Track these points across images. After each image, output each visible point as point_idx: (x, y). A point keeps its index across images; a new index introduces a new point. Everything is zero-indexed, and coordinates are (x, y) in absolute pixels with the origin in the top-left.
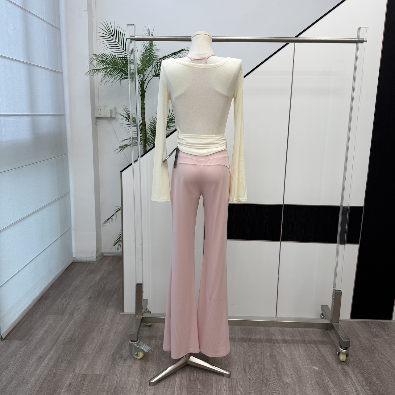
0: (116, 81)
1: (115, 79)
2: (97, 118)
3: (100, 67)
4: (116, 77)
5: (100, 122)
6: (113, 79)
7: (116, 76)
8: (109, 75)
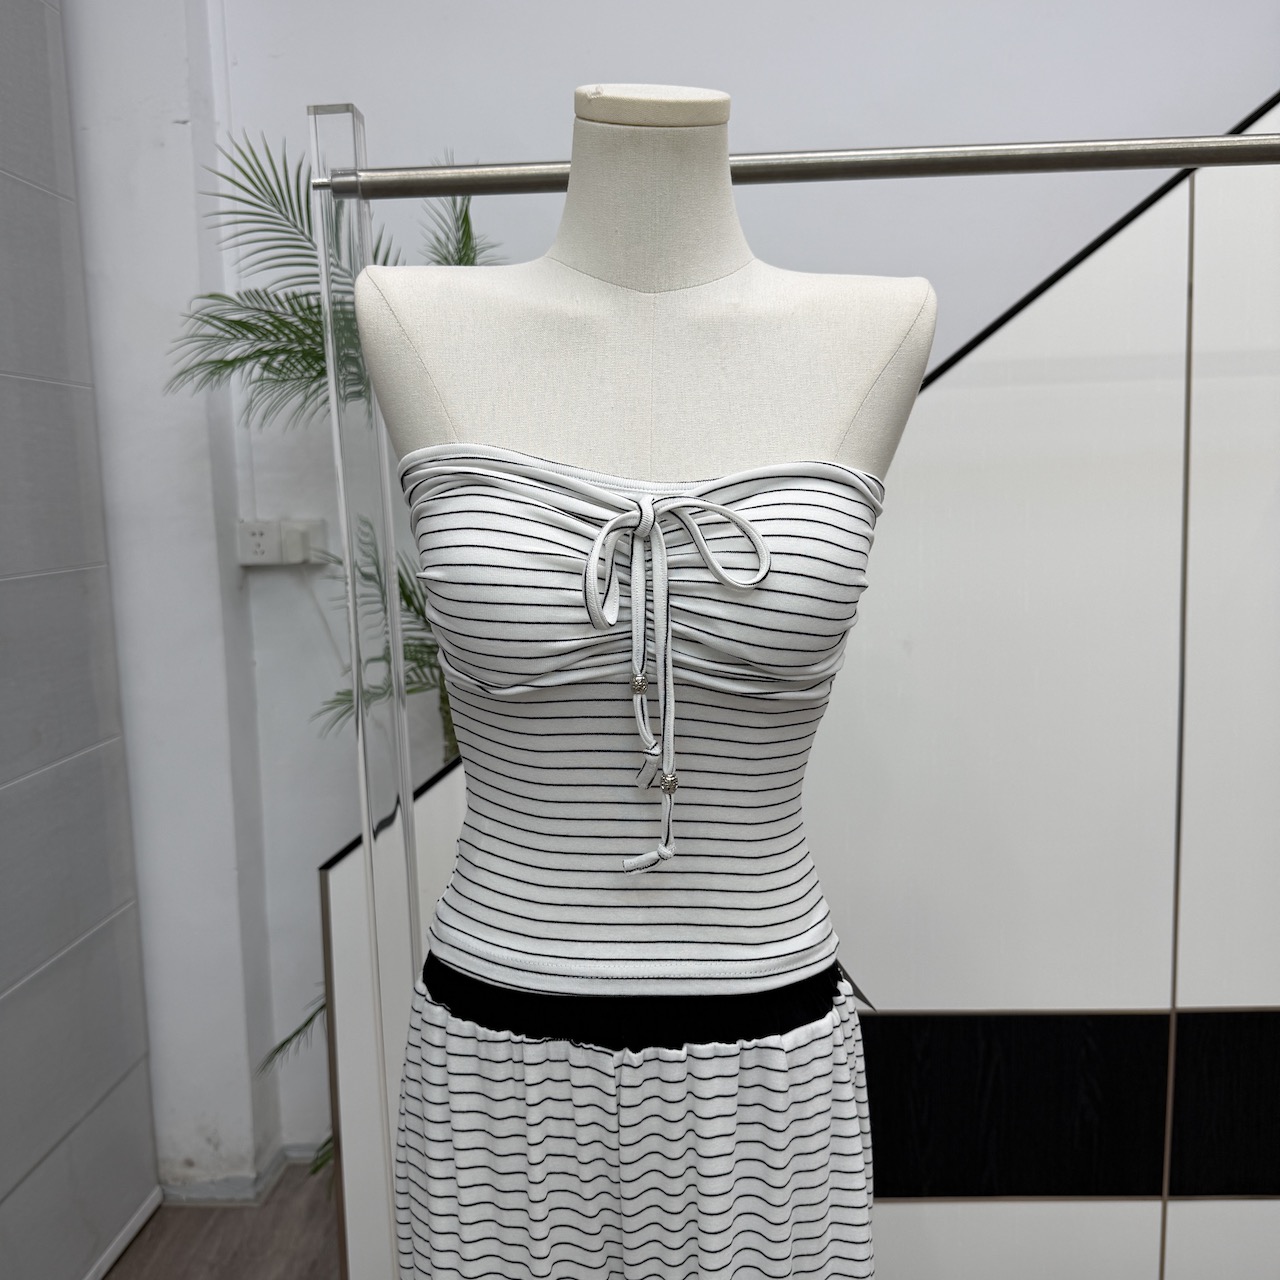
0: (312, 408)
1: (306, 399)
2: (248, 569)
3: (235, 350)
4: (315, 391)
5: (256, 582)
6: (298, 399)
7: (315, 386)
8: (284, 380)
